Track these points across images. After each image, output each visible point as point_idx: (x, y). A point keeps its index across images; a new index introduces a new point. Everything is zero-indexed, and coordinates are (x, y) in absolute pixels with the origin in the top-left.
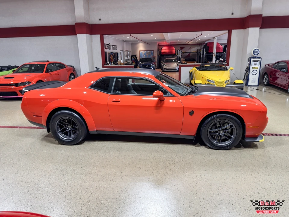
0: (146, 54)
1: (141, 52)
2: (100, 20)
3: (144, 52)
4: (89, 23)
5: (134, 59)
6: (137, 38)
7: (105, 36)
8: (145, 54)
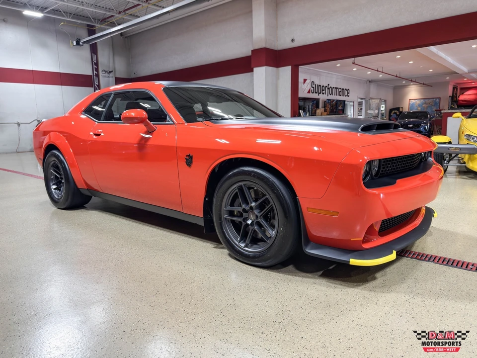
0: (424, 105)
1: (413, 101)
2: (292, 40)
3: (418, 102)
4: (276, 49)
5: (395, 115)
6: (397, 76)
7: (302, 69)
8: (419, 105)
